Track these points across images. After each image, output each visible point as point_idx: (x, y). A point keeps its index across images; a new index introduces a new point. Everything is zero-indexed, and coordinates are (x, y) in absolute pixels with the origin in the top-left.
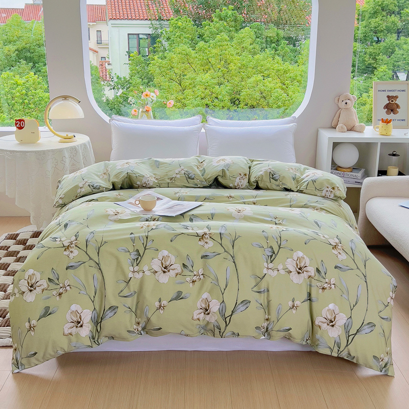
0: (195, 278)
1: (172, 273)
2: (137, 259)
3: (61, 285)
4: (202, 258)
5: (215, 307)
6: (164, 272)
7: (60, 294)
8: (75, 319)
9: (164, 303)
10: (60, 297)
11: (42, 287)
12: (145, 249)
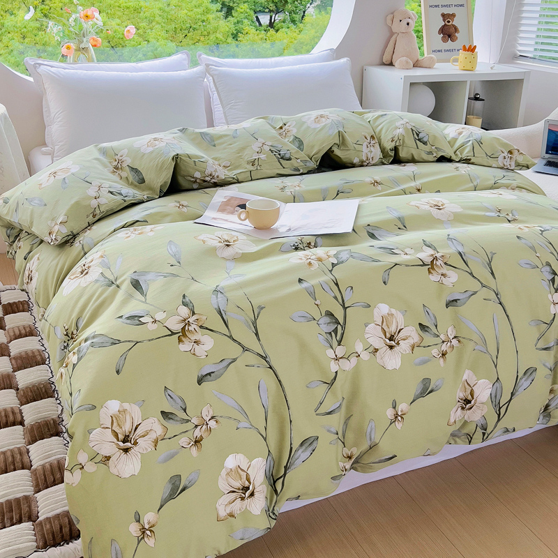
0: (444, 347)
1: (404, 346)
2: (336, 331)
3: (195, 421)
4: (447, 306)
5: (483, 392)
6: (391, 347)
7: (197, 442)
8: (238, 484)
9: (402, 407)
10: (199, 449)
11: (153, 436)
12: (345, 308)
